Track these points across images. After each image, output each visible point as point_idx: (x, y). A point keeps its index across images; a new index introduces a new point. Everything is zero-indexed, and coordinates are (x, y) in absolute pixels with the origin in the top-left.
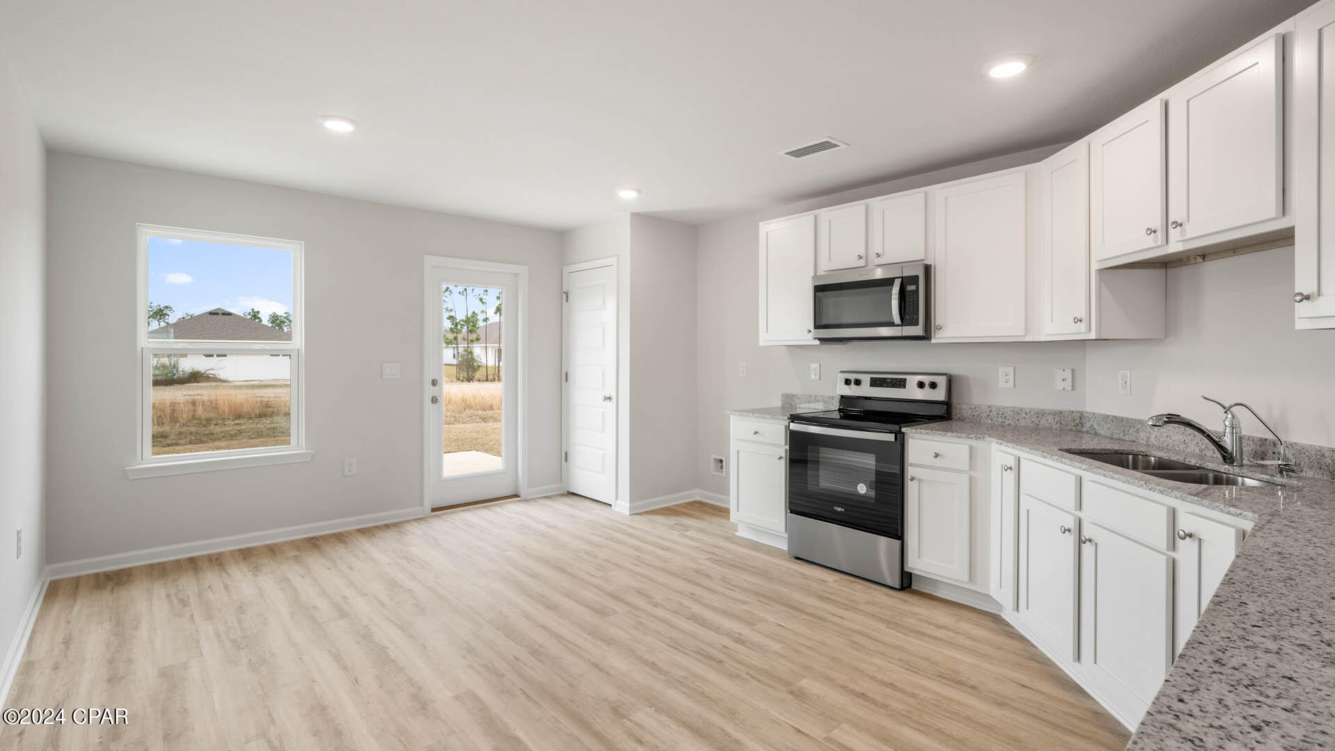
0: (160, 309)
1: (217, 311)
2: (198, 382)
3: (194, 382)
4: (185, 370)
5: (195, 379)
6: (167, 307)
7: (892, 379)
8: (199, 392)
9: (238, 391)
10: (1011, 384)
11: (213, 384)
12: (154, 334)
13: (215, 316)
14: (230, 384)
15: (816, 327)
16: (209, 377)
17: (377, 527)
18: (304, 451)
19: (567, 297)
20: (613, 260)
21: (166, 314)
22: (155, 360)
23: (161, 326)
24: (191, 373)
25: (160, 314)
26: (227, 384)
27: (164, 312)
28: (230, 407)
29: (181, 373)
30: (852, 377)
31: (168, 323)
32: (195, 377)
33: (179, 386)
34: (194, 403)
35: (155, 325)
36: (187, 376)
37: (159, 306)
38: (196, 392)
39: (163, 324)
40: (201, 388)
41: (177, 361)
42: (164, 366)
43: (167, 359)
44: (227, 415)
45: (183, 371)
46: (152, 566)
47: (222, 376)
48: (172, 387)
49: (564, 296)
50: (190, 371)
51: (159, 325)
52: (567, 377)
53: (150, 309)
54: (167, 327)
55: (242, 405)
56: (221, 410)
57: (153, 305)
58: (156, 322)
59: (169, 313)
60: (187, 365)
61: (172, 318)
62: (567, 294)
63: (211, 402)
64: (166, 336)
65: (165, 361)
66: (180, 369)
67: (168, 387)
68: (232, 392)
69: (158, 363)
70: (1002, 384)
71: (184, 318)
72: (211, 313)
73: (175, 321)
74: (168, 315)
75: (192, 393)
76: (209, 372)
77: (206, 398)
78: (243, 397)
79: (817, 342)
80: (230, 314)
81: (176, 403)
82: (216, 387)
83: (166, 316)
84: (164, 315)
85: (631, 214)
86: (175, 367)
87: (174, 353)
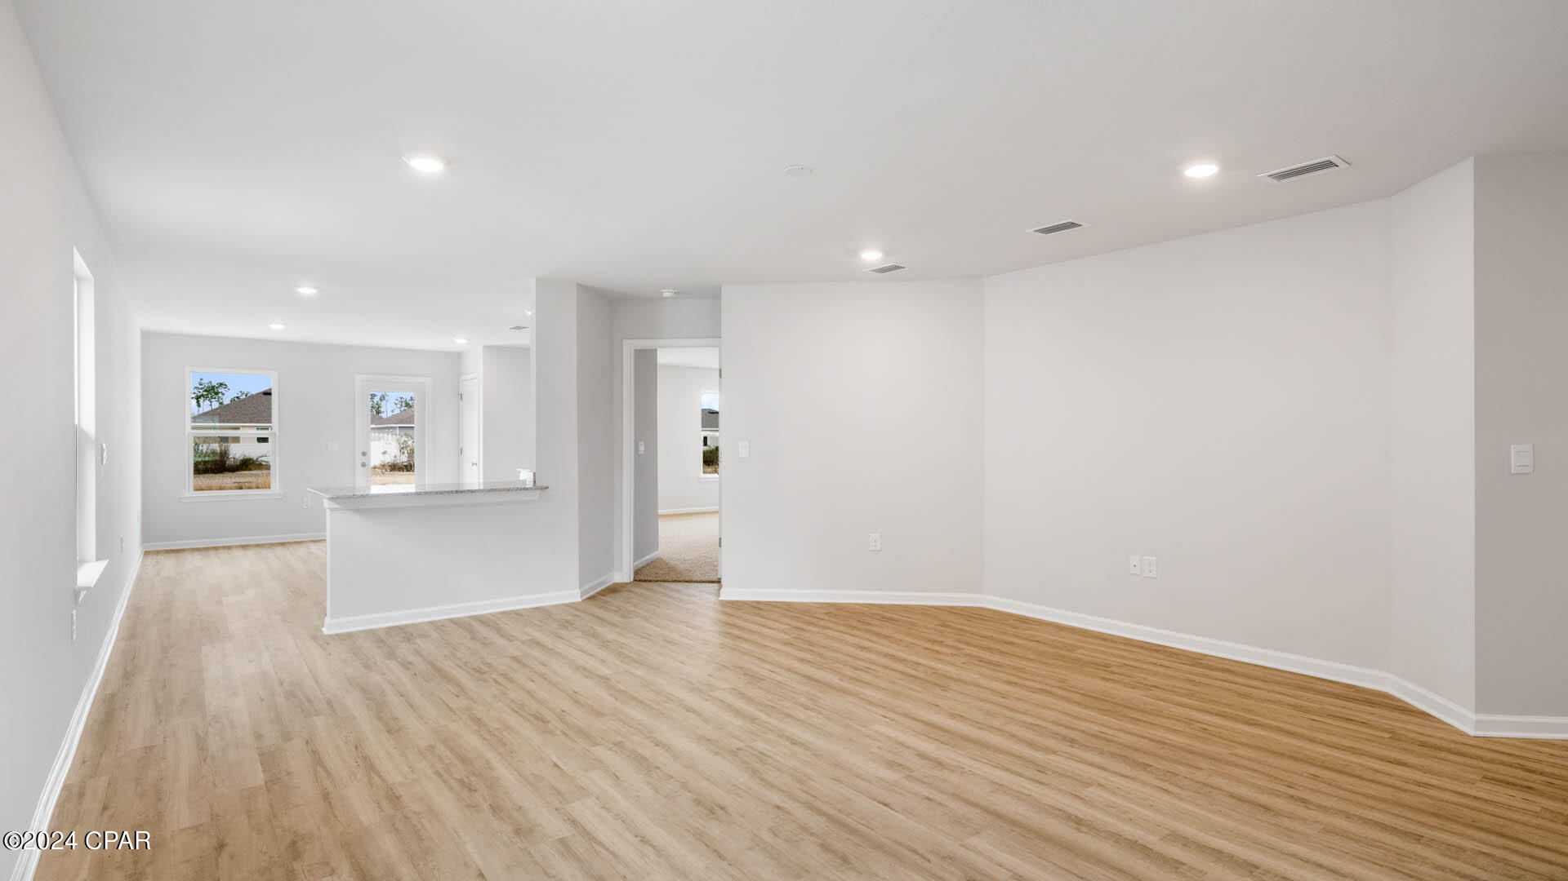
0: (213, 387)
2: (250, 470)
3: (245, 470)
4: (237, 456)
5: (247, 466)
6: (221, 384)
8: (251, 480)
12: (203, 417)
16: (261, 464)
18: (275, 490)
20: (475, 375)
21: (219, 392)
22: (196, 447)
23: (214, 407)
24: (242, 460)
25: (211, 391)
27: (218, 390)
29: (233, 460)
31: (221, 403)
32: (247, 464)
33: (230, 474)
35: (206, 405)
36: (238, 463)
37: (211, 382)
38: (247, 480)
39: (216, 405)
40: (252, 475)
41: (227, 448)
42: (214, 453)
43: (213, 446)
45: (234, 458)
48: (222, 475)
49: (460, 396)
50: (242, 458)
51: (211, 405)
52: (461, 454)
53: (200, 387)
54: (219, 408)
57: (203, 382)
58: (207, 402)
59: (223, 391)
60: (237, 452)
61: (228, 397)
64: (219, 419)
65: (211, 447)
66: (231, 456)
67: (215, 475)
69: (198, 449)
71: (237, 397)
73: (229, 402)
74: (223, 394)
75: (243, 480)
76: (261, 459)
83: (220, 395)
84: (217, 394)
85: (484, 347)
86: (224, 454)
87: (224, 439)
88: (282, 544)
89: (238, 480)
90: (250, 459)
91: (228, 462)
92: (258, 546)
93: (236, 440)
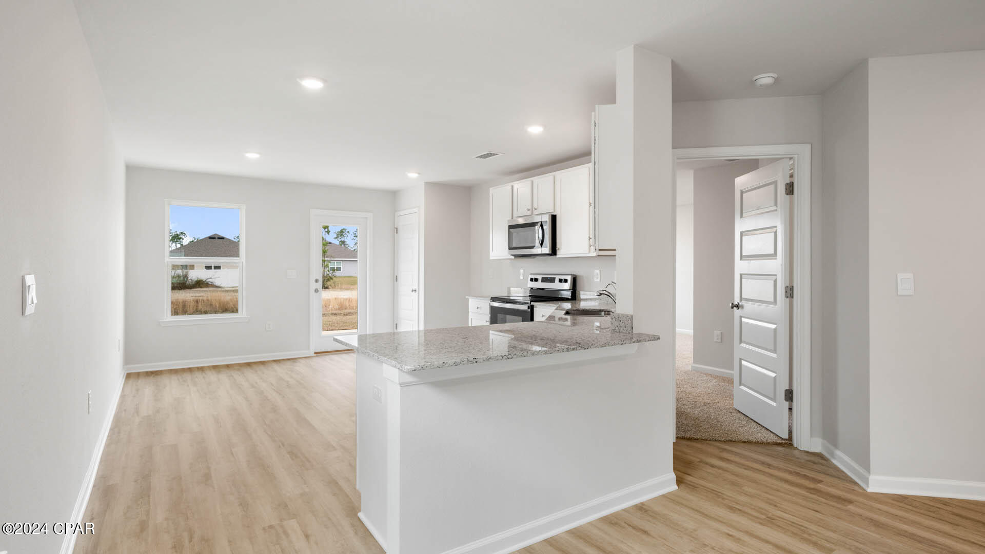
0: (177, 235)
1: (214, 236)
2: (201, 287)
3: (198, 288)
4: (193, 278)
5: (199, 285)
6: (182, 233)
7: (550, 278)
8: (202, 294)
9: (227, 294)
10: (599, 280)
11: (211, 289)
12: (173, 253)
13: (213, 240)
14: (223, 289)
15: (510, 249)
16: (208, 284)
17: (284, 360)
18: (245, 316)
19: (397, 231)
20: (416, 210)
21: (181, 238)
22: (173, 272)
23: (177, 247)
24: (196, 281)
25: (176, 238)
26: (220, 289)
27: (180, 237)
28: (220, 303)
29: (190, 281)
30: (534, 277)
31: (182, 245)
32: (199, 284)
33: (188, 291)
34: (197, 302)
35: (173, 246)
36: (194, 283)
37: (176, 232)
38: (200, 295)
39: (178, 246)
40: (203, 291)
41: (187, 272)
42: (179, 276)
43: (181, 271)
44: (218, 309)
45: (191, 280)
46: (171, 370)
47: (217, 283)
48: (184, 291)
49: (396, 230)
50: (196, 280)
51: (176, 246)
52: (397, 279)
54: (181, 247)
55: (228, 303)
56: (214, 306)
57: (171, 232)
58: (174, 244)
59: (183, 237)
60: (194, 275)
61: (186, 241)
62: (397, 229)
63: (208, 300)
64: (180, 255)
65: (180, 272)
66: (190, 278)
67: (181, 291)
68: (223, 294)
69: (175, 274)
70: (595, 280)
71: (193, 241)
72: (211, 238)
73: (187, 244)
74: (183, 239)
75: (197, 294)
76: (209, 280)
77: (205, 298)
78: (229, 298)
79: (513, 257)
80: (223, 238)
81: (186, 301)
82: (213, 291)
83: (181, 240)
84: (180, 239)
85: (425, 183)
86: (186, 276)
87: (185, 267)
88: (249, 365)
89: (194, 295)
90: (202, 281)
91: (187, 282)
92: (228, 366)
93: (192, 267)
